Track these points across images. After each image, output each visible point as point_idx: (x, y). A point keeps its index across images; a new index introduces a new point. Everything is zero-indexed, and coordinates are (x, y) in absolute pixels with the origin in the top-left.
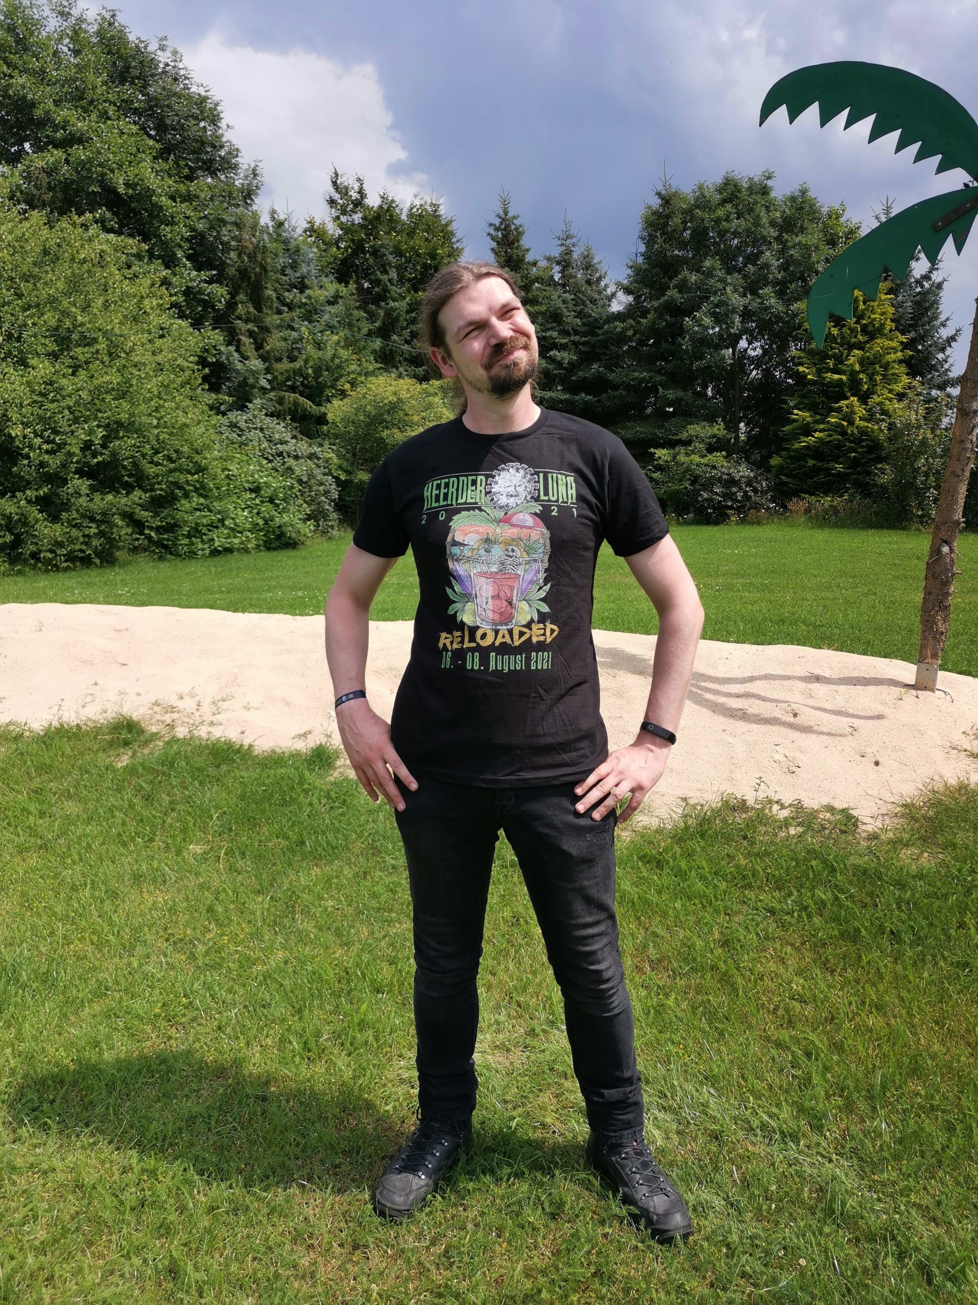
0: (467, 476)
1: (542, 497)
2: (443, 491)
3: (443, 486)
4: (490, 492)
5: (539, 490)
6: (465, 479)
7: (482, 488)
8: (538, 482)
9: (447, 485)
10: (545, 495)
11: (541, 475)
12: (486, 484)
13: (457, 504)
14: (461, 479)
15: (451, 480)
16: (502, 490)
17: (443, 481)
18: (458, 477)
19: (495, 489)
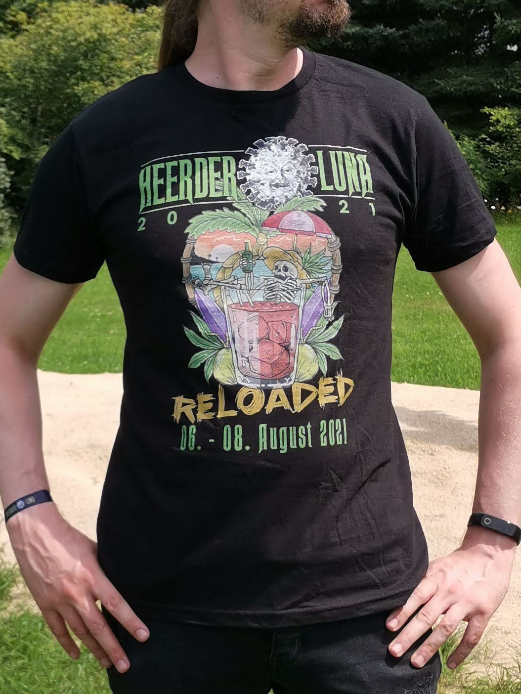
0: (206, 156)
1: (325, 187)
2: (170, 180)
3: (169, 172)
4: (244, 180)
5: (318, 176)
6: (204, 161)
7: (231, 175)
8: (317, 164)
9: (175, 171)
10: (328, 184)
11: (320, 154)
12: (238, 169)
13: (195, 200)
14: (198, 161)
15: (182, 162)
16: (262, 177)
17: (169, 165)
18: (192, 159)
19: (252, 175)
